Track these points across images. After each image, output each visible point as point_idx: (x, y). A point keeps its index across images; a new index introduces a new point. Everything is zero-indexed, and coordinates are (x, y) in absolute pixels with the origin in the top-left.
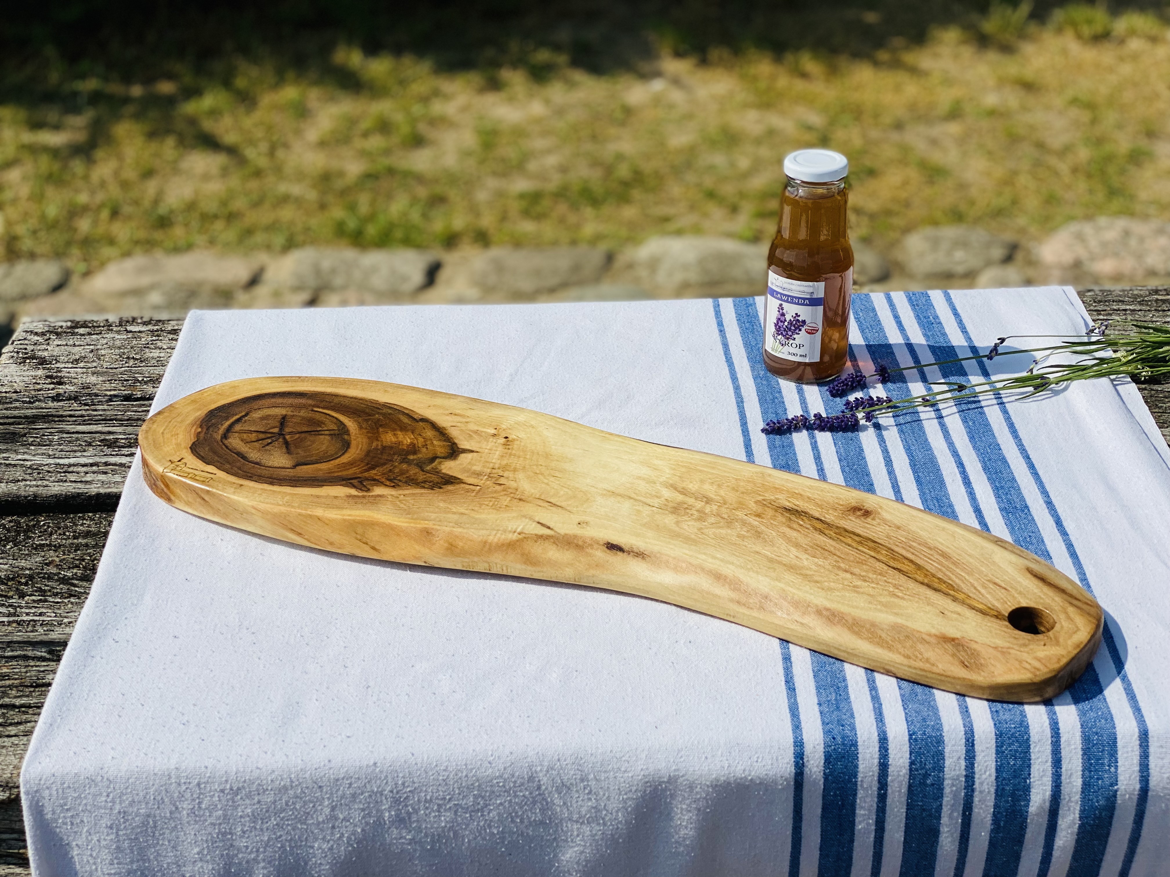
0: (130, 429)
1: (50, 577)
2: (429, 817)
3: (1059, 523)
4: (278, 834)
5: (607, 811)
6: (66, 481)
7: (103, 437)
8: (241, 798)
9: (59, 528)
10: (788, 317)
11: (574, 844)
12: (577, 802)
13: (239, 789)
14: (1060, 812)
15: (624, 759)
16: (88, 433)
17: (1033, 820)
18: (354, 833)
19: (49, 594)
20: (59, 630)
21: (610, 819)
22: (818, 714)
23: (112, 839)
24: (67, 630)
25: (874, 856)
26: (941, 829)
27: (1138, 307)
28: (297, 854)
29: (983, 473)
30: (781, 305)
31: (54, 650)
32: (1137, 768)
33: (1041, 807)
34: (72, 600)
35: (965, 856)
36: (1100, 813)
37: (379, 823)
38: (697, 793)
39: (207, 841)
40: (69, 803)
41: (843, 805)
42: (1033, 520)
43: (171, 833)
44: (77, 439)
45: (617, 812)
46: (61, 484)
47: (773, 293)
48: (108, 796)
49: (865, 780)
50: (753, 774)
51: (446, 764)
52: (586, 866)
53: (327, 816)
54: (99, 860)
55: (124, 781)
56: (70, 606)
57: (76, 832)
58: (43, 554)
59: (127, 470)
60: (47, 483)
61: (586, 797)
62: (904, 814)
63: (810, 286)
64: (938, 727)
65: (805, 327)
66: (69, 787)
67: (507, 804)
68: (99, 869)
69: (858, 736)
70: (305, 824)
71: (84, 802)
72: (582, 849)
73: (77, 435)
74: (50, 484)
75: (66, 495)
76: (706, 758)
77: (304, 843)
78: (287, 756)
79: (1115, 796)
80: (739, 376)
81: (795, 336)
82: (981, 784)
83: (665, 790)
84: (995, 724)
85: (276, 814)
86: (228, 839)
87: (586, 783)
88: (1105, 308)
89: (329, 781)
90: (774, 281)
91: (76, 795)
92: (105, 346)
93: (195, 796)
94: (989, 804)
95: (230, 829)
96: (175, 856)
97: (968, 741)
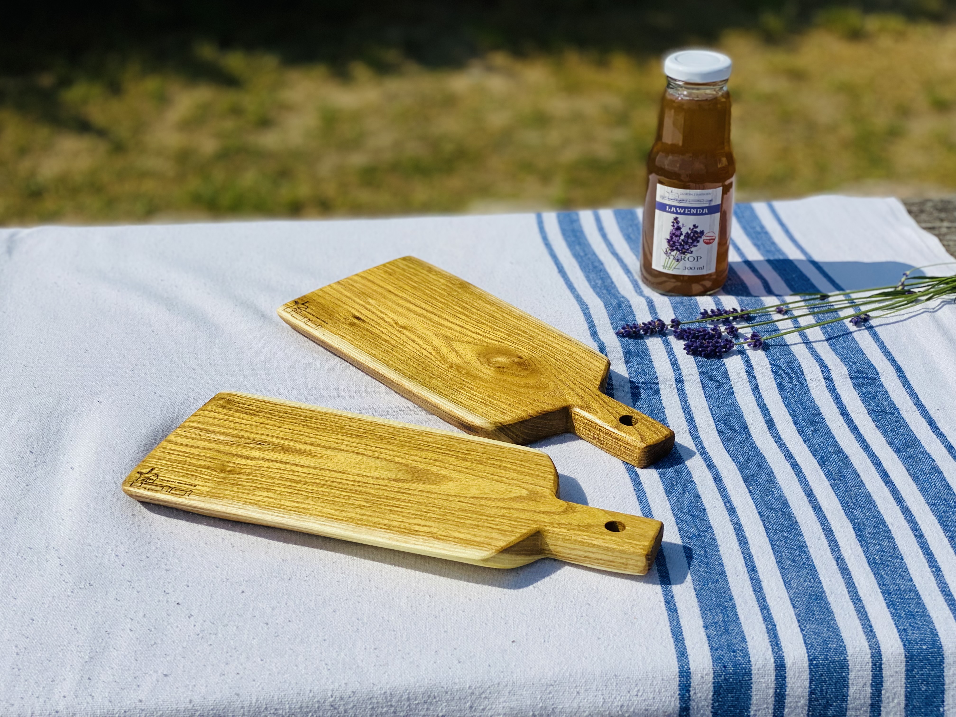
3: (932, 423)
22: (705, 638)
42: (905, 422)
49: (759, 713)
64: (842, 650)
69: (753, 663)
84: (904, 645)
97: (875, 665)
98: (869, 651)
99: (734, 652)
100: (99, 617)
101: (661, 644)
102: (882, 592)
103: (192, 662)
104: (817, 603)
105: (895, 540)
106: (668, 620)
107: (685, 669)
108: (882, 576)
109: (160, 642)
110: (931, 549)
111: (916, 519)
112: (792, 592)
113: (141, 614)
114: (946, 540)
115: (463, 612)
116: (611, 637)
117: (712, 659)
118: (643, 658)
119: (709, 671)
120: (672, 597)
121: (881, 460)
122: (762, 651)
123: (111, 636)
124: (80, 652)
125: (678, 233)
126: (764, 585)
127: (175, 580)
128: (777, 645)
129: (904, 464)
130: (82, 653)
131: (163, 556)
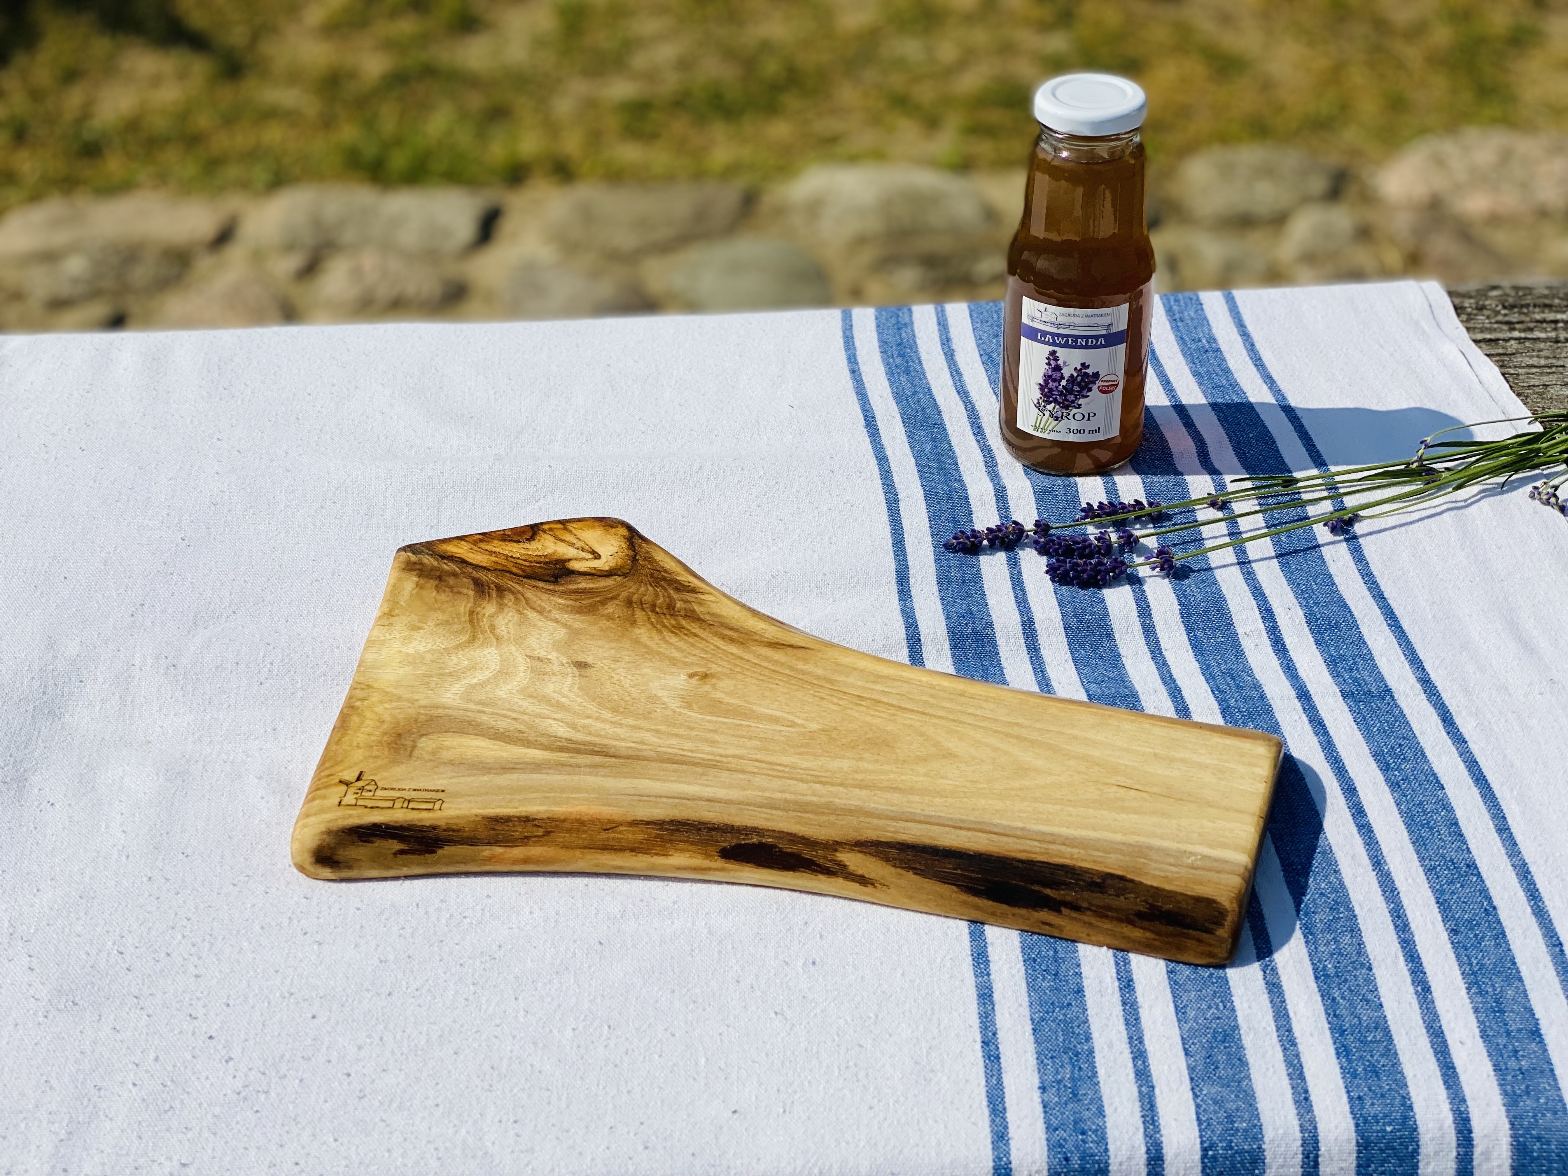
3: (1446, 718)
22: (1040, 1108)
42: (1401, 713)
64: (1255, 1132)
69: (1112, 1153)
84: (1357, 1125)
97: (1308, 1157)
98: (1299, 1135)
99: (1083, 1133)
100: (86, 1060)
101: (969, 1118)
102: (1330, 1029)
103: (227, 1142)
104: (1225, 1047)
105: (1363, 934)
106: (983, 1075)
107: (1003, 1163)
108: (1334, 999)
109: (178, 1106)
110: (1419, 951)
111: (1401, 895)
112: (1186, 1027)
113: (152, 1056)
114: (1444, 936)
115: (660, 1056)
116: (891, 1105)
117: (1048, 1145)
118: (939, 1144)
119: (1041, 1165)
120: (994, 1034)
121: (1356, 785)
122: (1127, 1132)
123: (102, 1093)
124: (53, 1123)
125: (1056, 375)
126: (1144, 1014)
127: (208, 995)
128: (1153, 1121)
129: (1393, 791)
130: (56, 1125)
131: (193, 950)
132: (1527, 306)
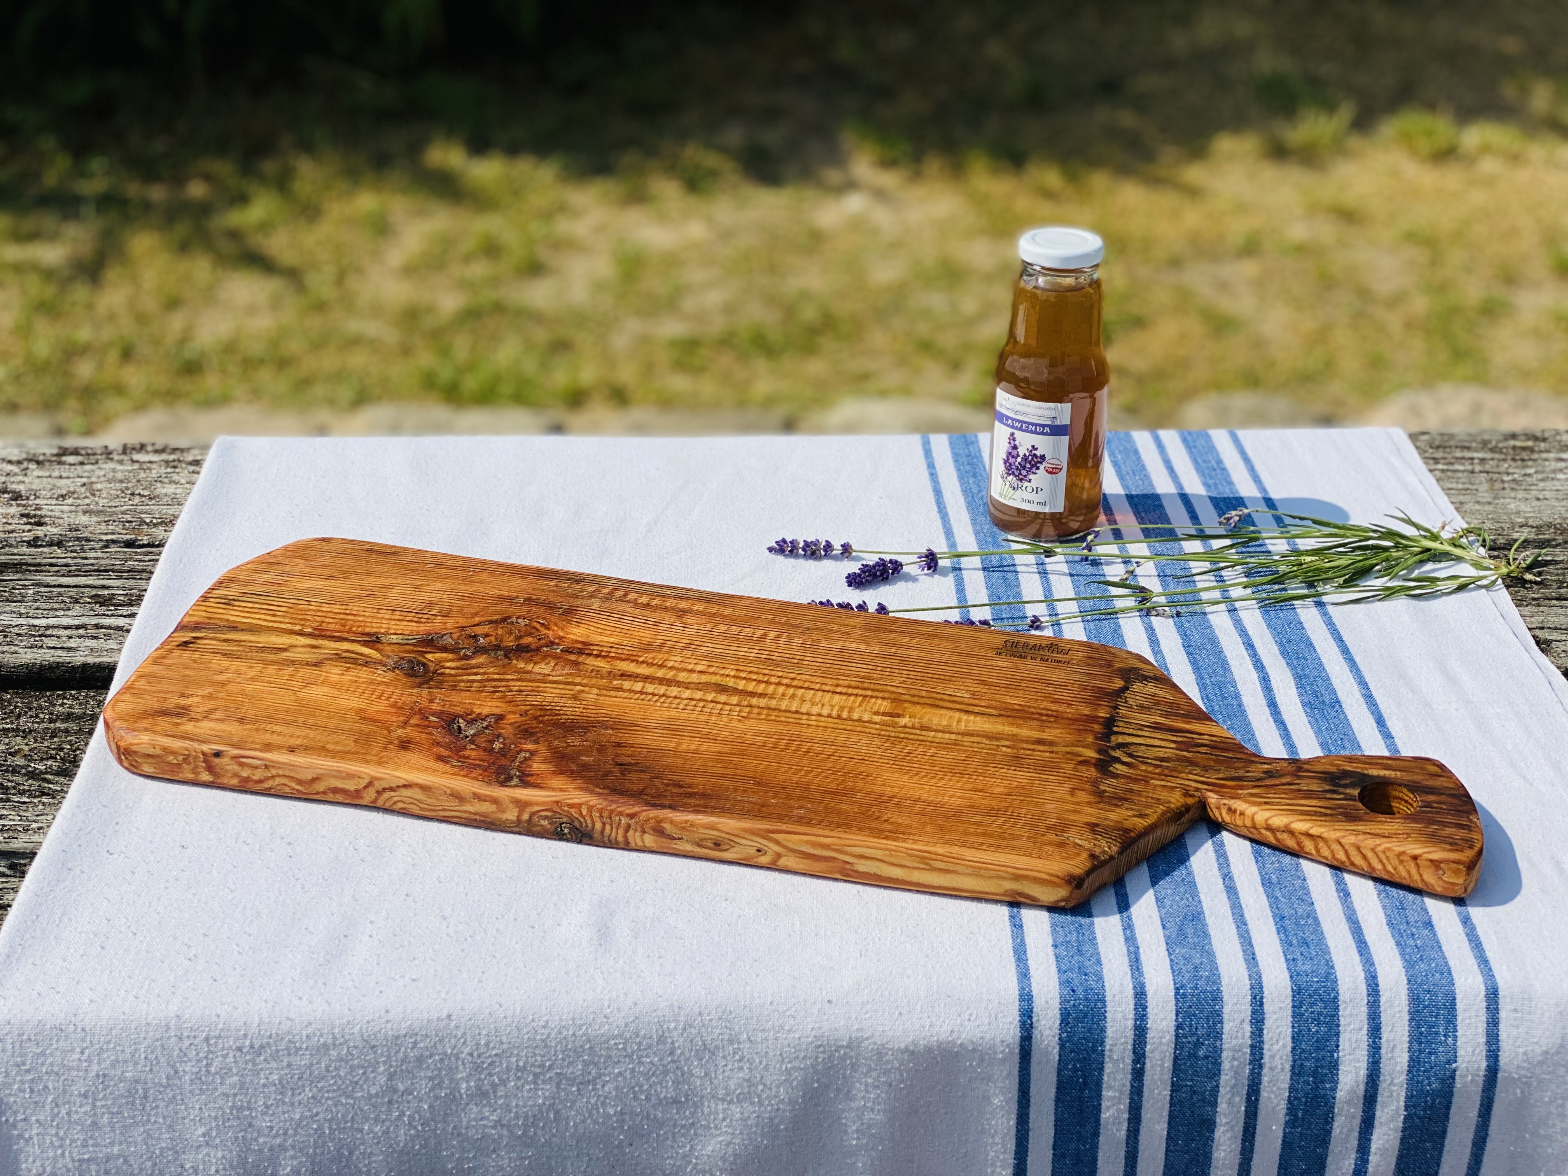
0: (131, 583)
1: (15, 771)
2: (522, 1091)
3: (1380, 722)
4: (315, 1111)
5: (765, 1085)
6: (41, 647)
7: (94, 592)
8: (265, 1060)
9: (30, 709)
10: (1022, 451)
11: (719, 1132)
12: (724, 1072)
13: (262, 1047)
14: (1379, 1099)
15: (788, 1013)
16: (74, 587)
17: (1341, 1109)
18: (419, 1110)
19: (13, 791)
20: (24, 837)
21: (768, 1097)
22: (1052, 959)
23: (86, 1113)
24: (36, 838)
25: (1126, 1158)
26: (1218, 1120)
27: (1488, 455)
28: (340, 1139)
29: (1280, 657)
30: (1012, 434)
31: (16, 864)
32: (1483, 1039)
33: (1352, 1091)
34: (44, 799)
35: (1251, 1160)
36: (1433, 1101)
37: (453, 1097)
38: (888, 1062)
39: (216, 1118)
40: (28, 1062)
41: (1085, 1083)
42: (1346, 717)
43: (167, 1107)
44: (60, 594)
45: (778, 1086)
46: (35, 650)
47: (1002, 418)
48: (82, 1053)
49: (1115, 1049)
50: (963, 1036)
51: (545, 1019)
52: (734, 1163)
53: (381, 1087)
54: (68, 1142)
55: (104, 1033)
56: (40, 807)
57: (36, 1103)
58: (7, 740)
59: (125, 634)
60: (16, 648)
61: (736, 1065)
62: (1168, 1098)
63: (1050, 409)
64: (1215, 977)
65: (1045, 464)
66: (30, 1039)
67: (628, 1074)
68: (67, 1154)
69: (1107, 988)
70: (352, 1098)
71: (49, 1061)
72: (729, 1138)
73: (59, 590)
74: (21, 650)
75: (41, 665)
76: (900, 1014)
77: (349, 1124)
78: (329, 1004)
79: (1453, 1077)
80: (955, 530)
81: (1031, 476)
82: (1273, 1057)
83: (843, 1058)
84: (1291, 977)
85: (312, 1082)
86: (246, 1117)
87: (736, 1046)
88: (1446, 455)
89: (386, 1039)
90: (1004, 402)
91: (39, 1051)
92: (103, 479)
93: (201, 1055)
94: (1283, 1086)
95: (249, 1102)
96: (171, 1139)
97: (1255, 998)
98: (1248, 982)
99: (1086, 975)
101: (1000, 962)
102: (1273, 916)
104: (1193, 924)
107: (1026, 992)
108: (1277, 898)
116: (941, 954)
117: (1059, 982)
118: (977, 978)
119: (1054, 995)
122: (1119, 976)
128: (1138, 969)
132: (1450, 447)
